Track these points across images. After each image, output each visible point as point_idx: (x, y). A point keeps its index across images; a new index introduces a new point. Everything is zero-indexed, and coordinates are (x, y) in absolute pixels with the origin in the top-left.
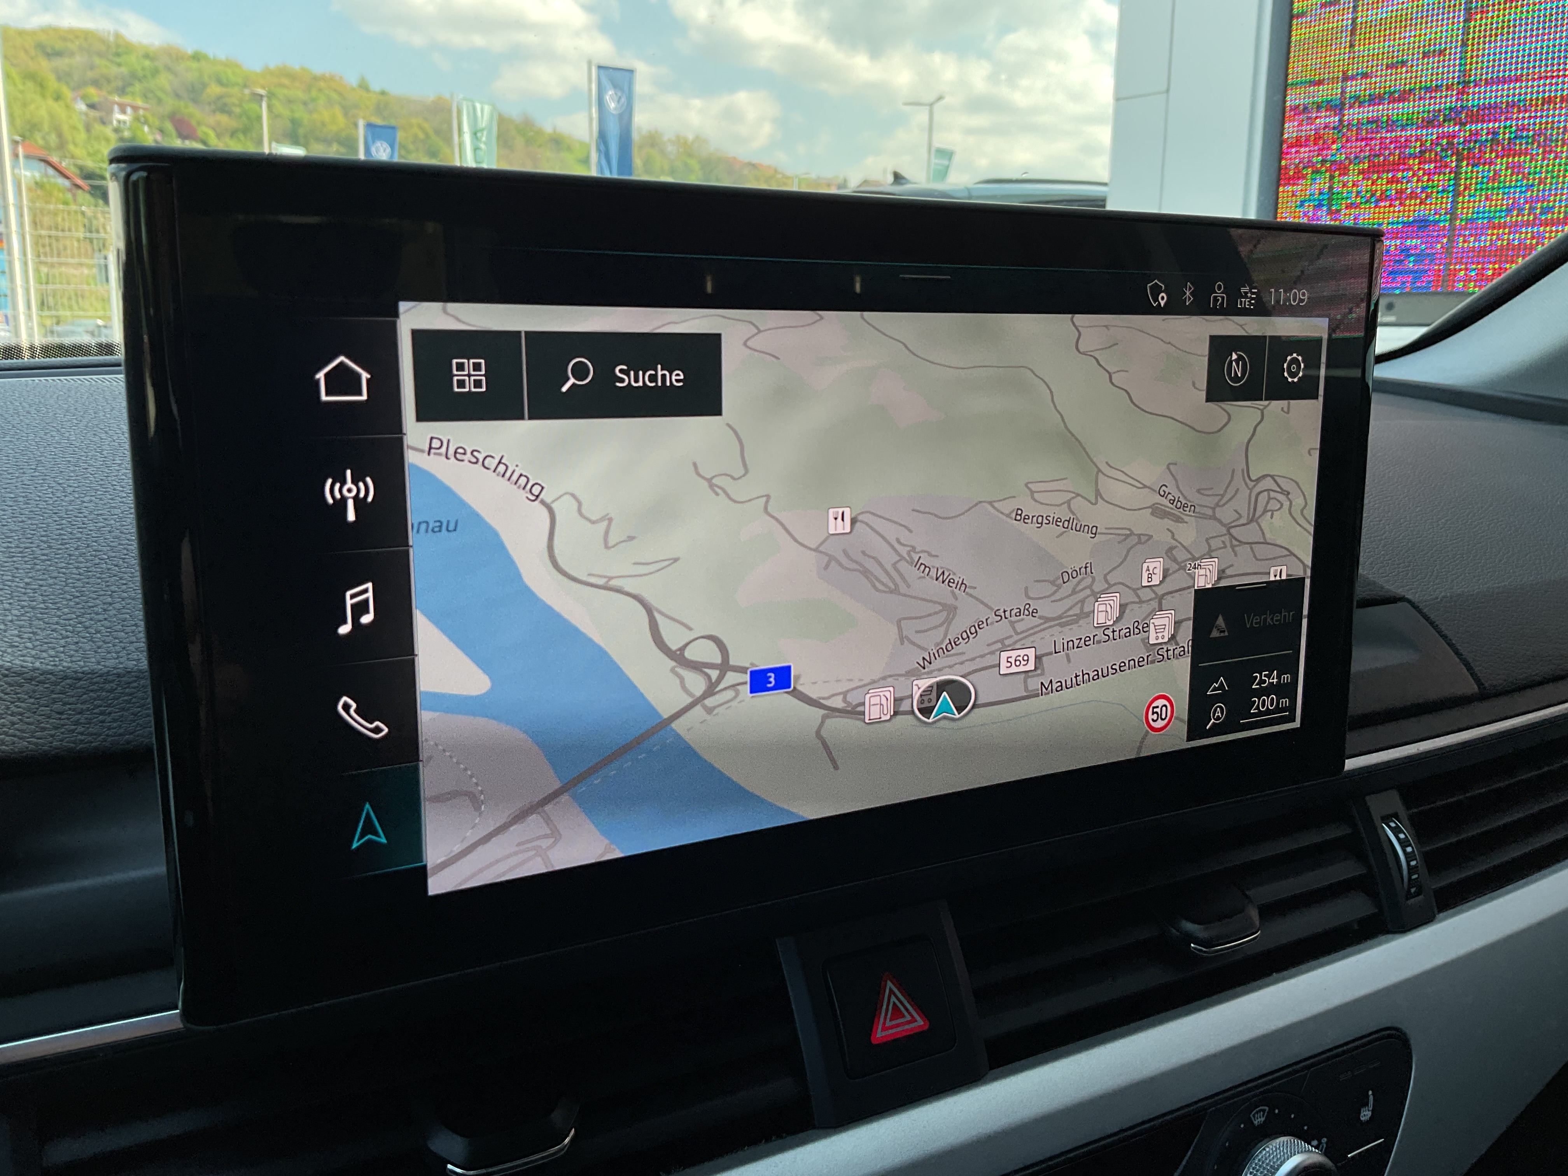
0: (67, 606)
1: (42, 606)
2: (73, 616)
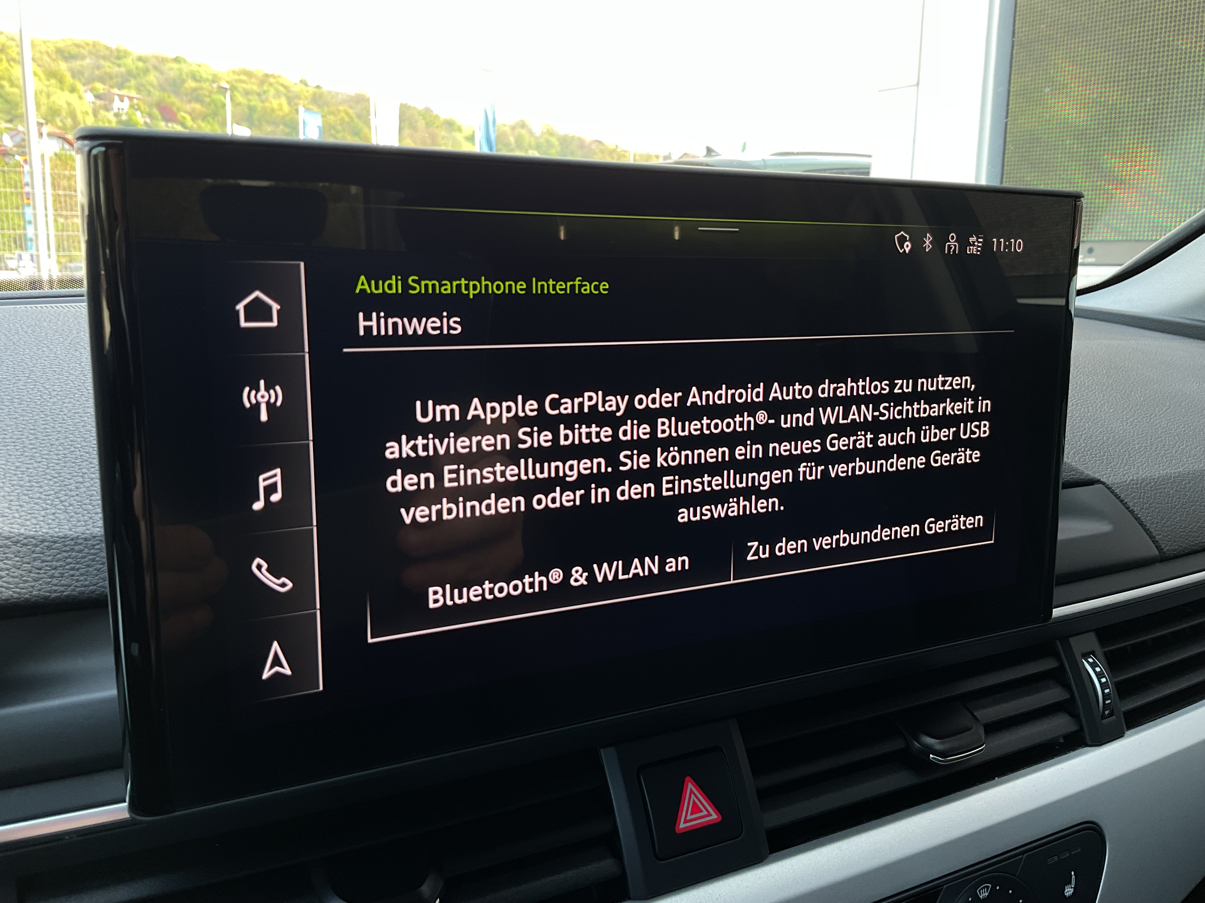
0: (48, 485)
1: (28, 484)
2: (52, 492)
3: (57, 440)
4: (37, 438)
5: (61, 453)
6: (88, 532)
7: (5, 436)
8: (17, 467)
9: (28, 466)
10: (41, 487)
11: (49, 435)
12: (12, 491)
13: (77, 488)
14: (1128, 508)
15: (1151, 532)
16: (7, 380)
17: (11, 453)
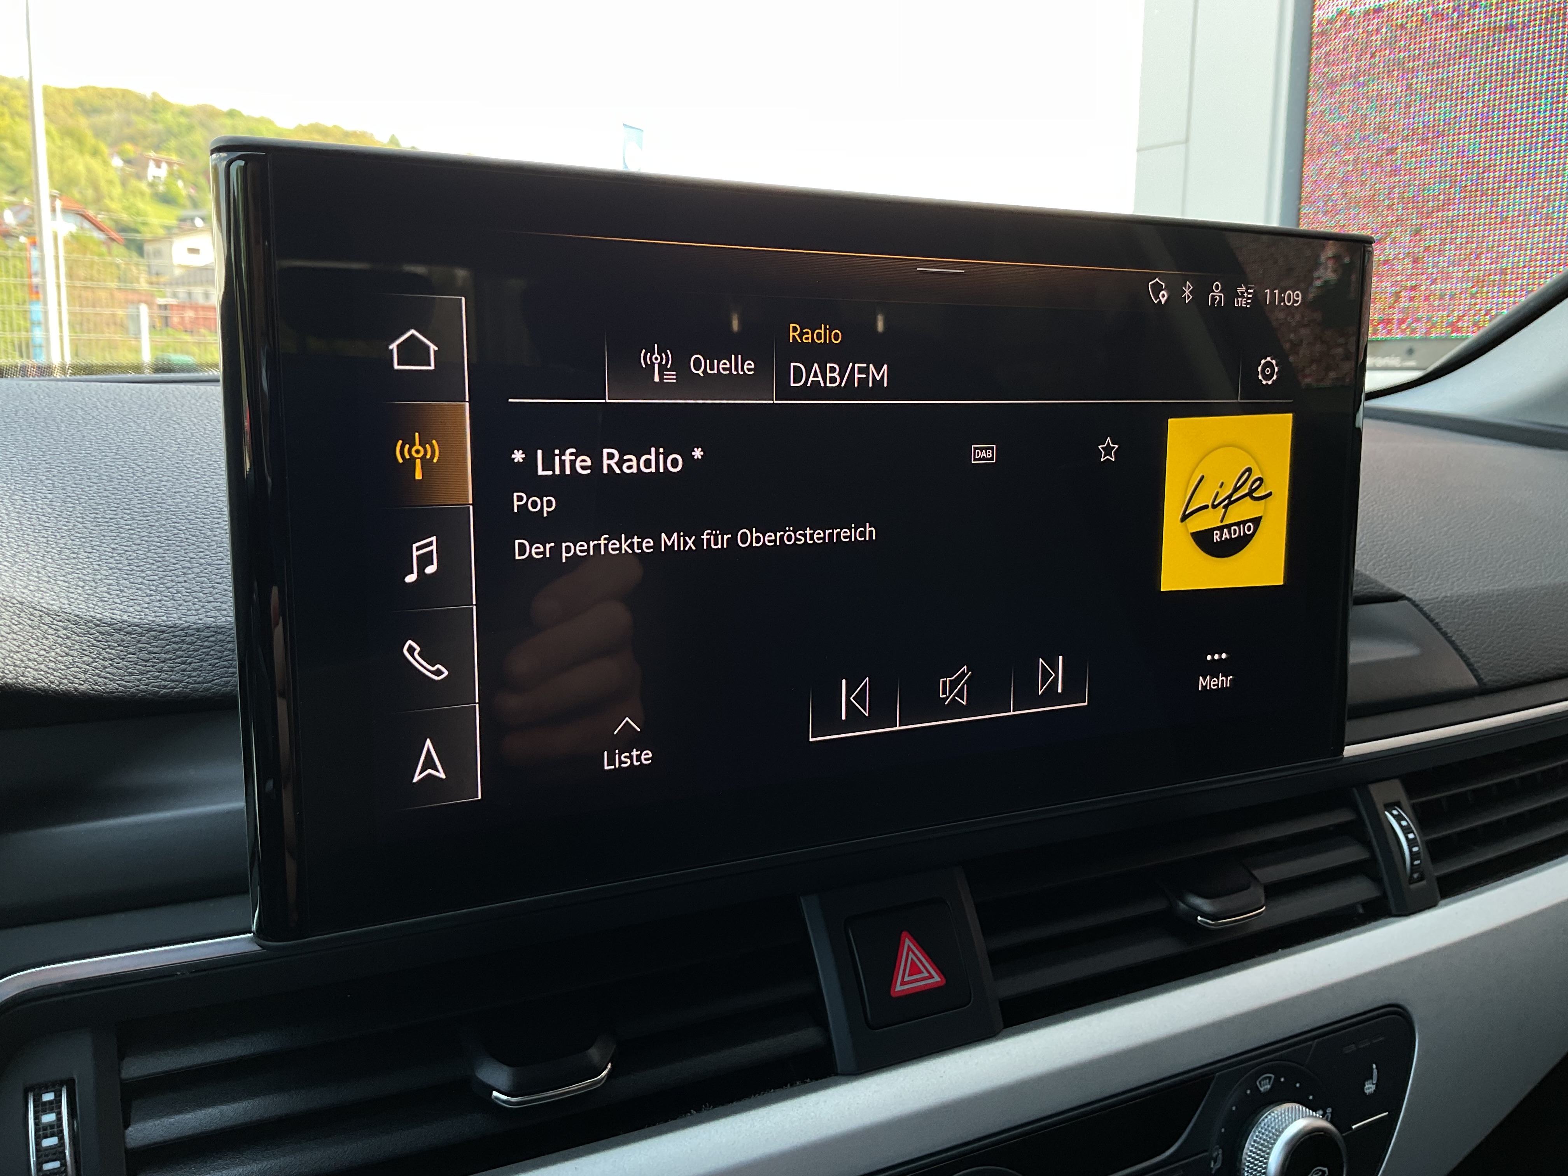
0: (150, 569)
1: (128, 568)
2: (156, 577)
3: (157, 521)
4: (133, 519)
5: (162, 535)
6: (200, 622)
7: (97, 516)
8: (113, 549)
9: (126, 548)
10: (142, 571)
11: (148, 516)
12: (110, 575)
13: (185, 574)
14: (1439, 629)
15: (1468, 659)
16: (92, 456)
17: (105, 534)
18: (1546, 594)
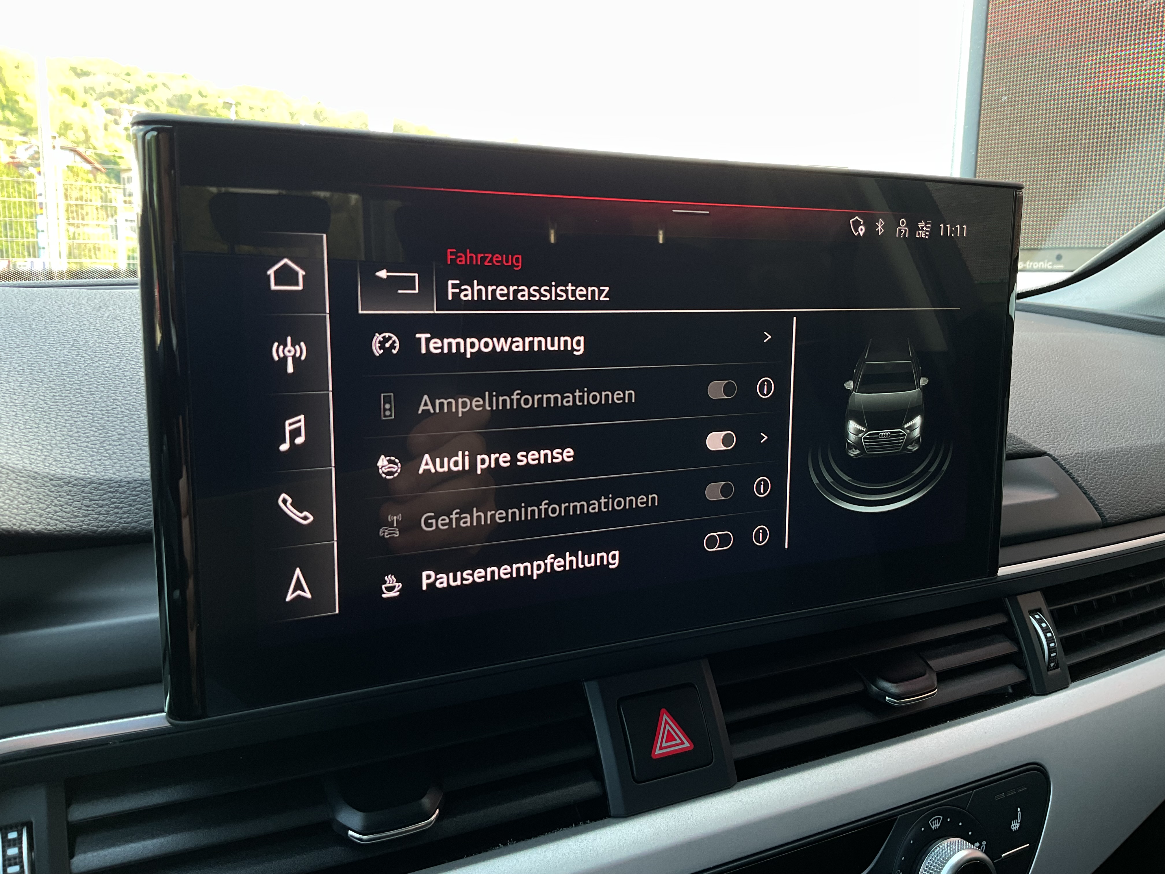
0: (94, 436)
1: (76, 435)
2: (98, 442)
3: (100, 398)
4: (82, 396)
5: (104, 409)
6: (130, 476)
7: (55, 394)
8: (66, 420)
9: (76, 419)
10: (87, 437)
11: (93, 394)
12: (63, 440)
13: (120, 439)
14: (1073, 478)
15: (1094, 500)
16: (54, 348)
17: (61, 408)
18: (1154, 451)
